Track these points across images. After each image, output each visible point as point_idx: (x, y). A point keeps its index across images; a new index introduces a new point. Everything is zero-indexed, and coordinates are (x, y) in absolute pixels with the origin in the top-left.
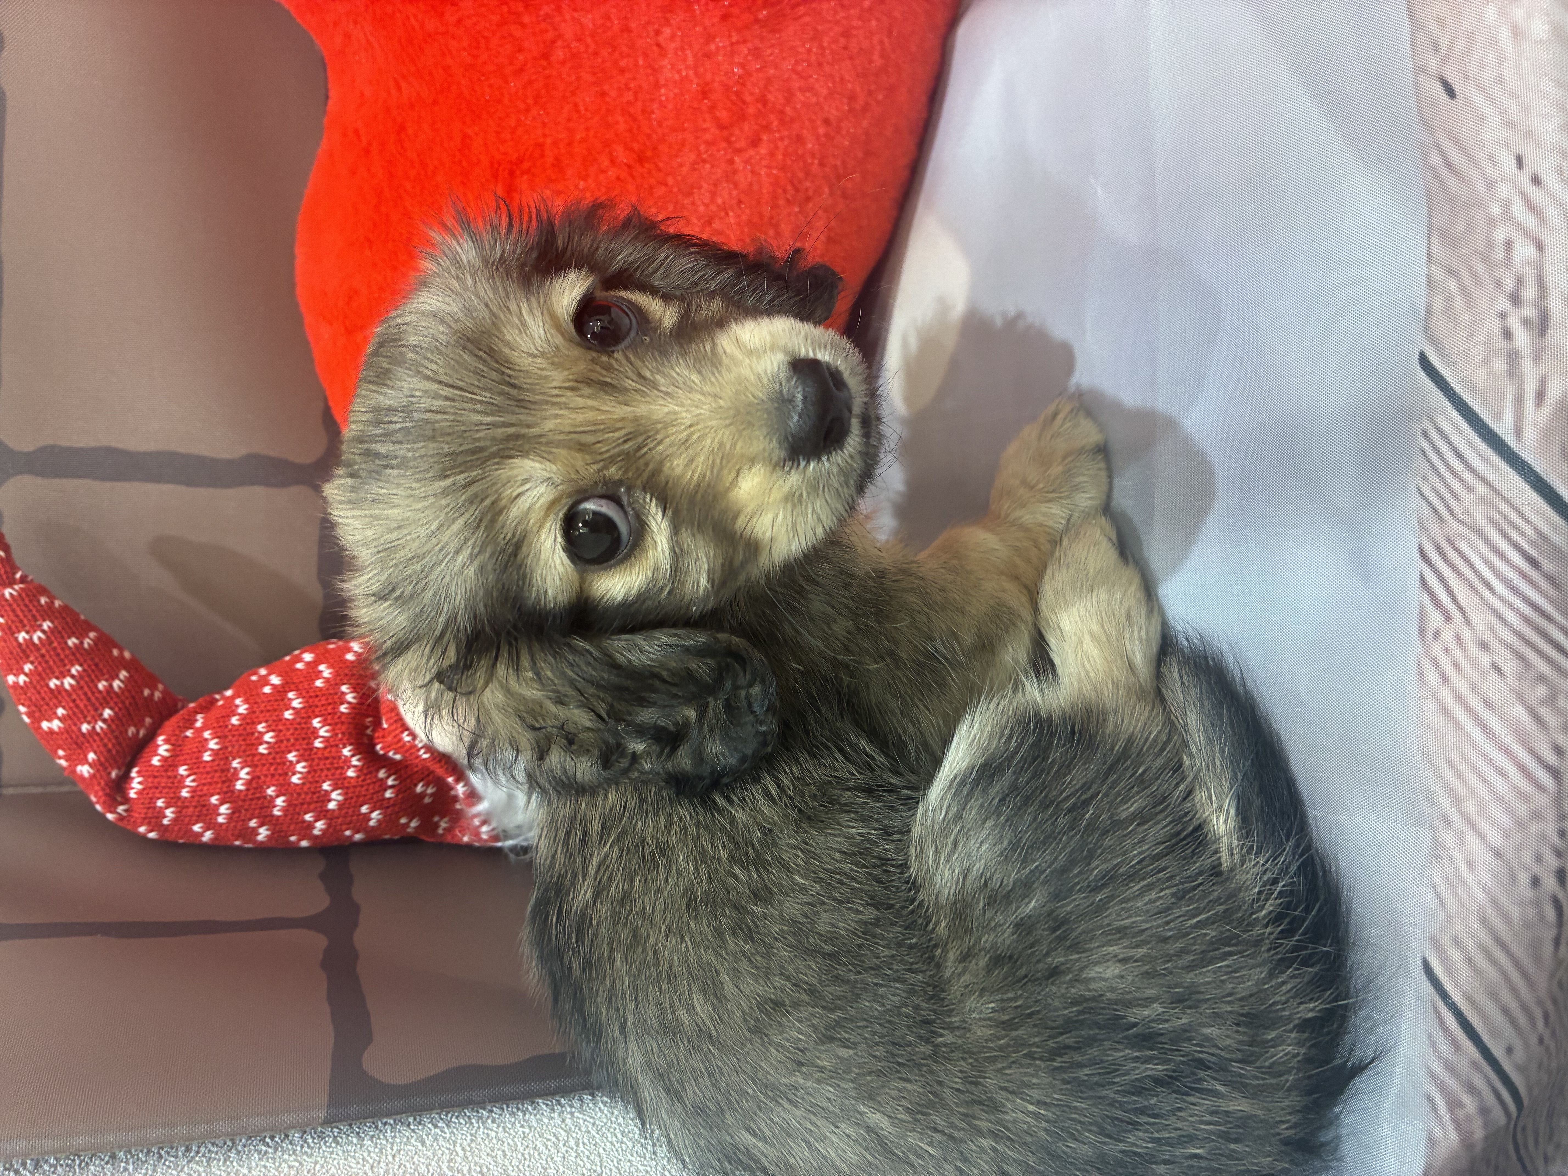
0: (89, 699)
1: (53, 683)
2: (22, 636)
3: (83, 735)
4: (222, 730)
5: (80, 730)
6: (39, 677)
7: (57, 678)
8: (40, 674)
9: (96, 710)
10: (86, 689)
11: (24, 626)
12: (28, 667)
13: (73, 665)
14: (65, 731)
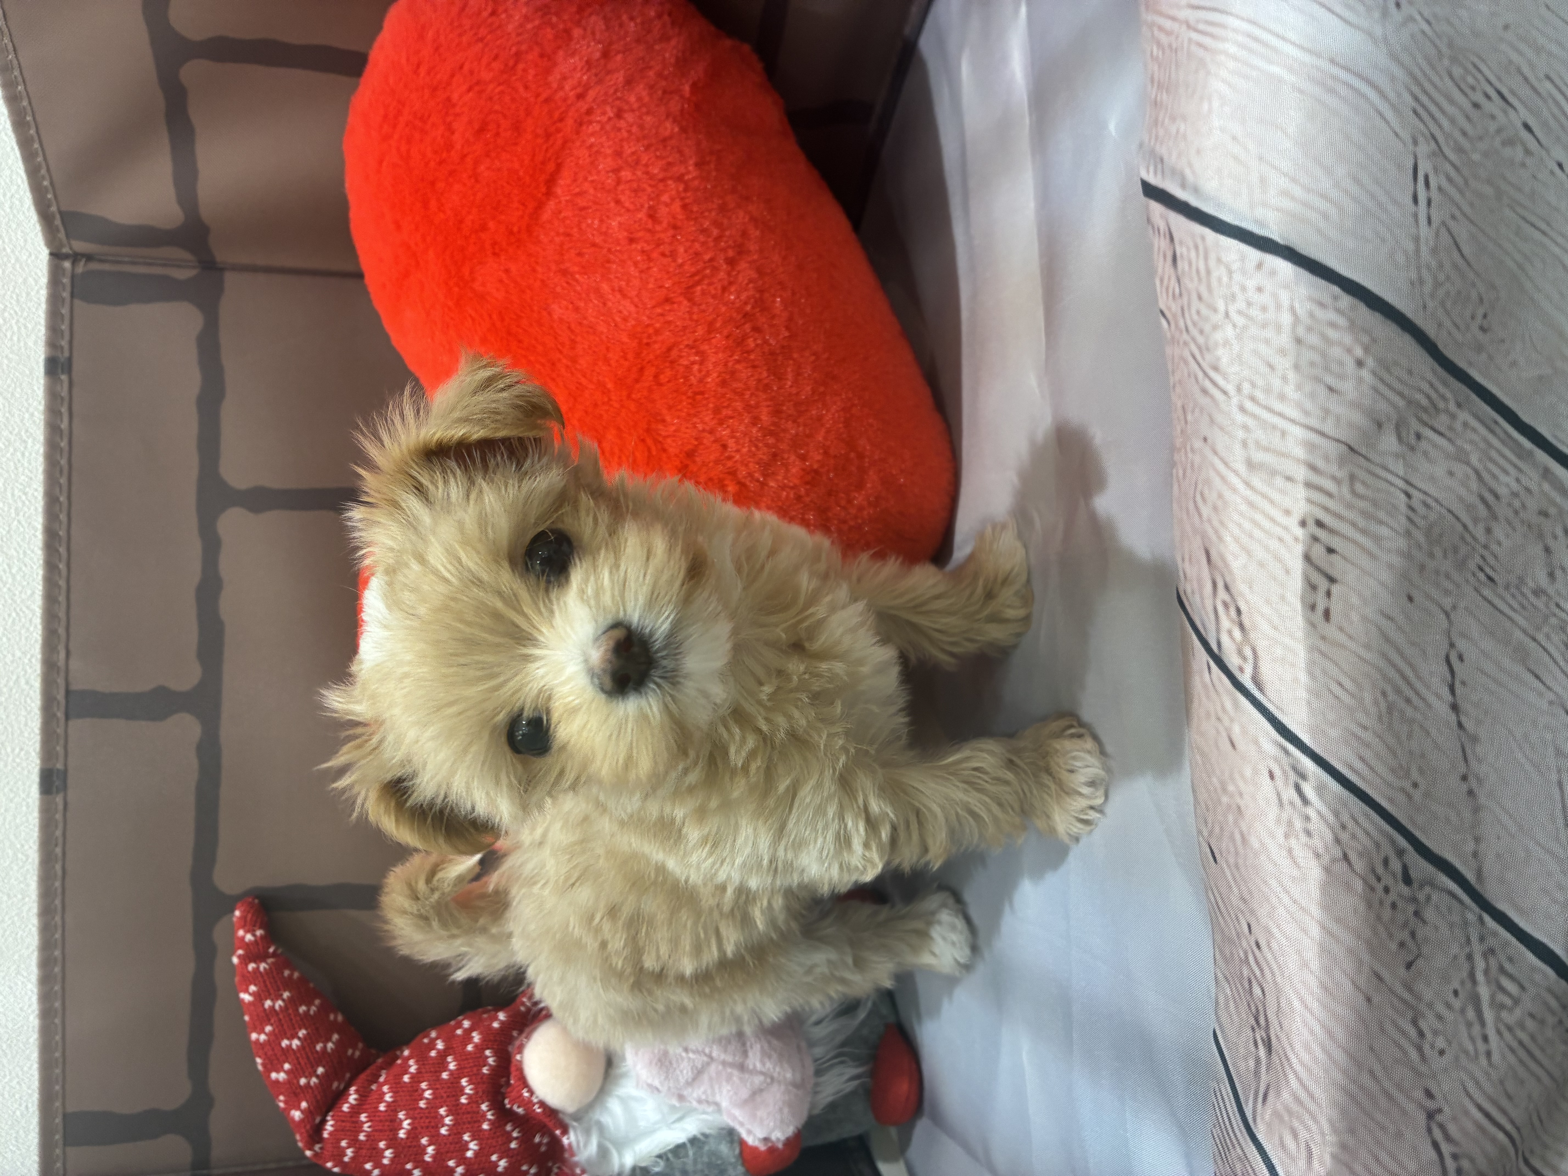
0: (308, 1058)
1: (285, 1043)
2: (268, 1003)
3: (300, 1086)
4: (397, 1087)
5: (298, 1082)
6: (275, 1037)
7: (288, 1039)
8: (275, 1035)
9: (312, 1067)
10: (307, 1049)
11: (270, 994)
12: (268, 1029)
13: (300, 1029)
14: (288, 1082)
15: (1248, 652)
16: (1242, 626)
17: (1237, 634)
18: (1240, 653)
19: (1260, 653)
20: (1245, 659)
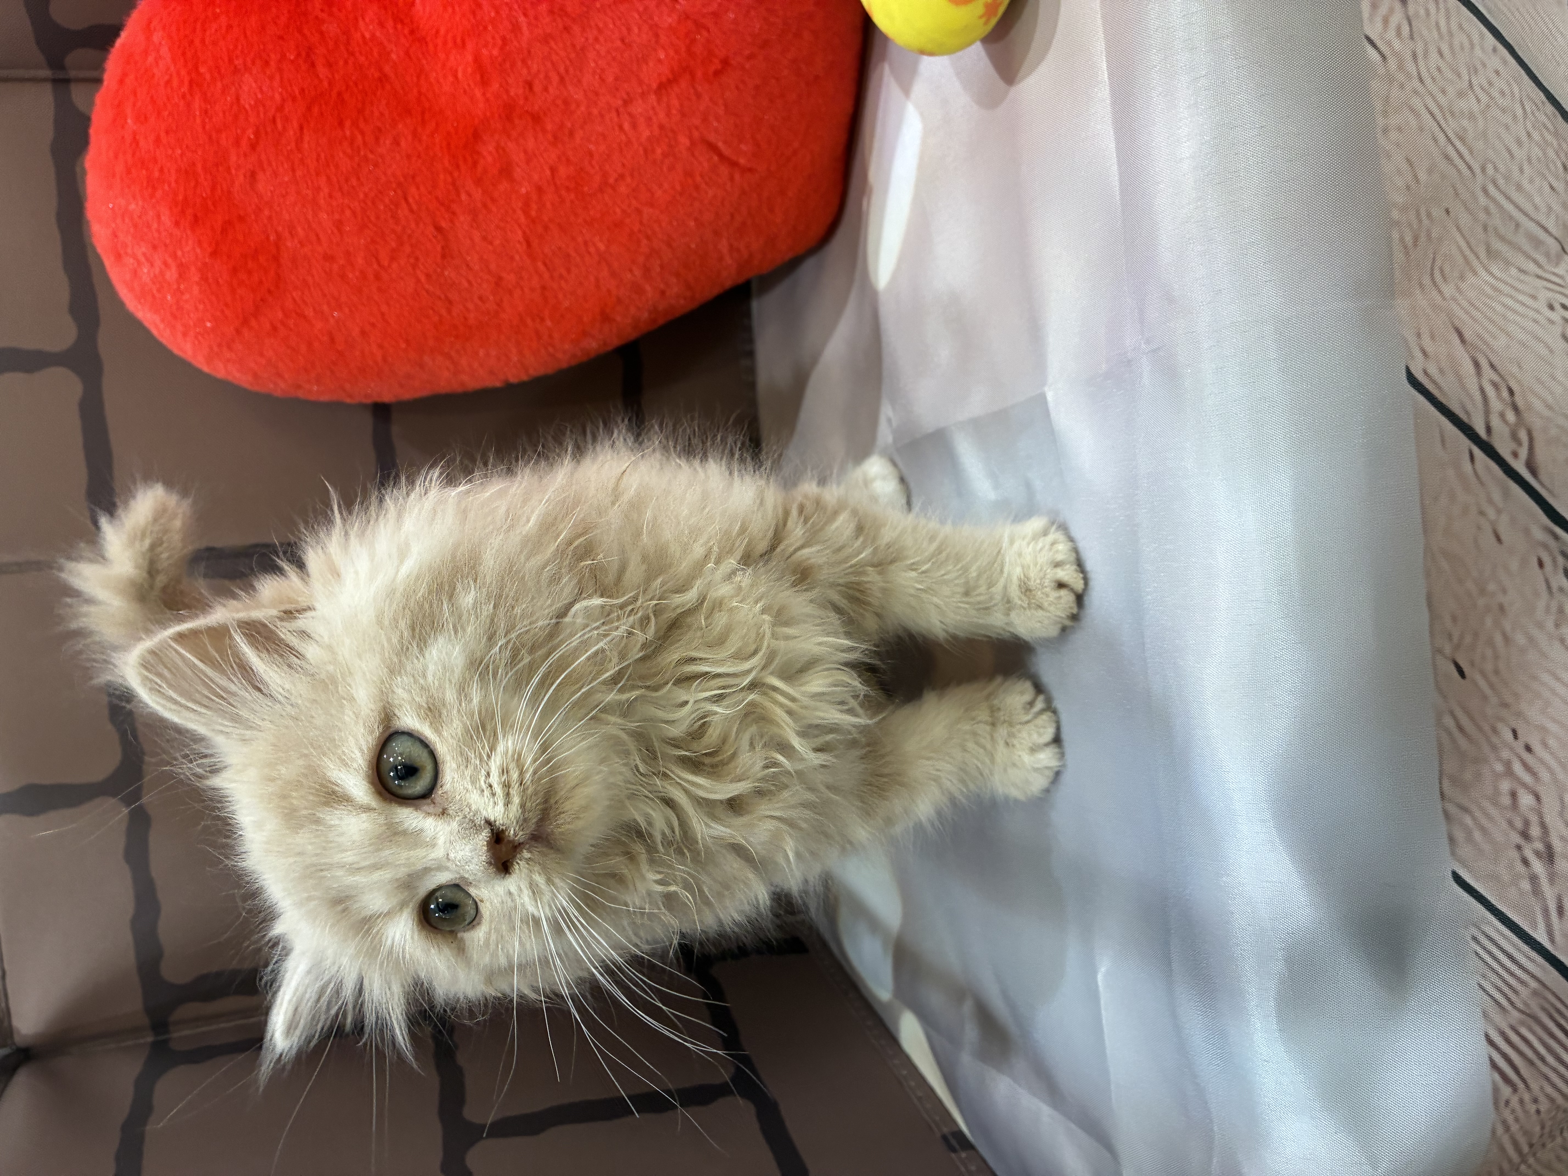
15: (1523, 435)
16: (1516, 408)
17: (1511, 417)
18: (1515, 437)
19: (1535, 434)
20: (1519, 443)
